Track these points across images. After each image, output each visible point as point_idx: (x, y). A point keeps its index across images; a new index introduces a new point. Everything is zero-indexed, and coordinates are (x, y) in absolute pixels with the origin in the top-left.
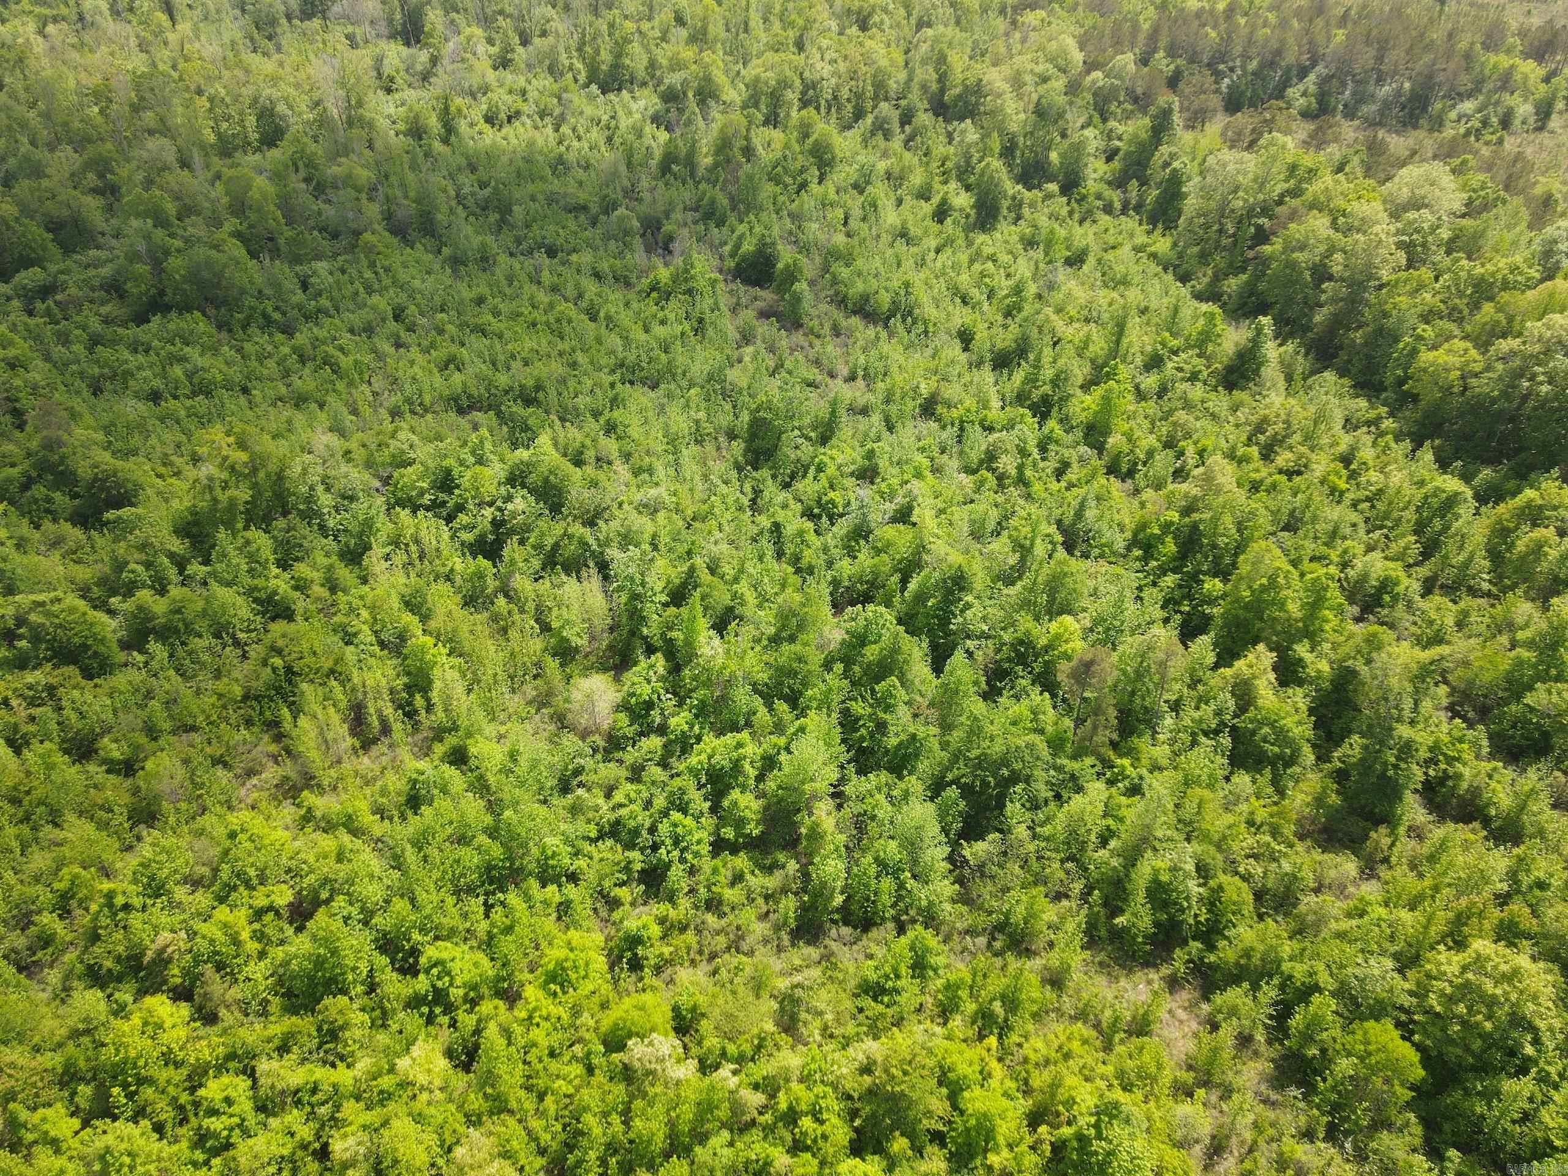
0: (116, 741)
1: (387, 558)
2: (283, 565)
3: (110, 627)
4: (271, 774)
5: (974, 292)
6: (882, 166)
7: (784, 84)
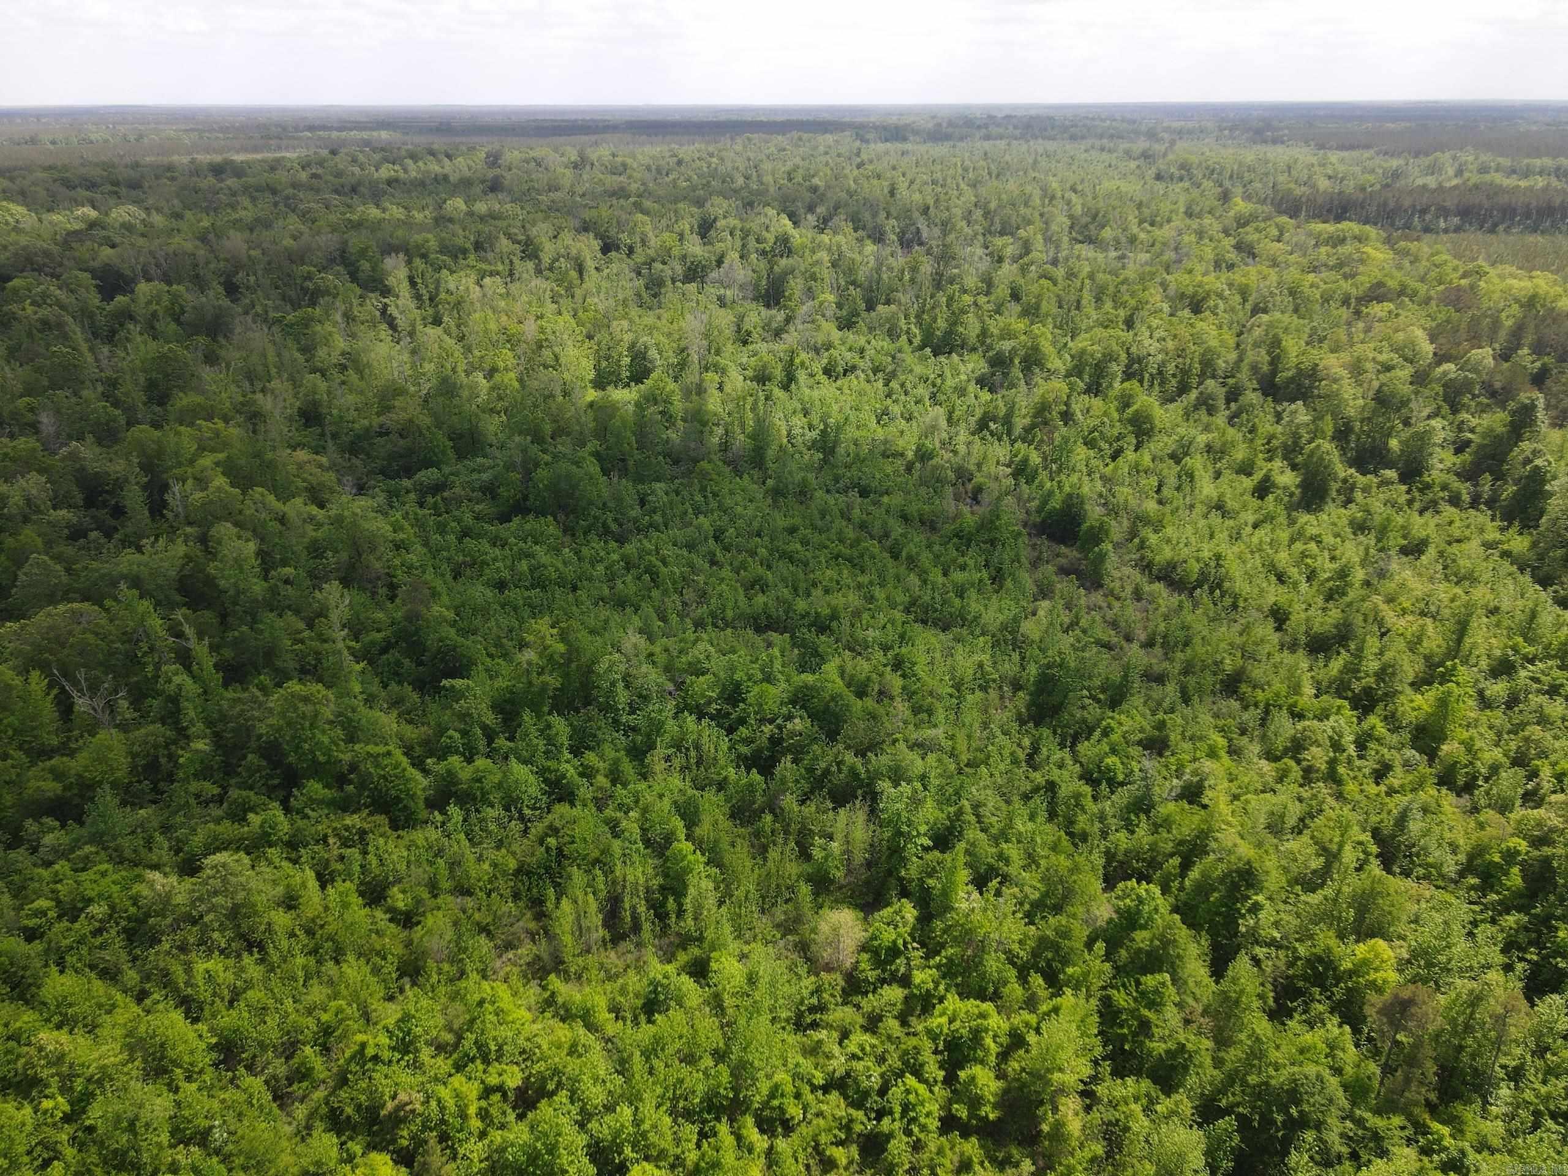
0: (404, 892)
1: (668, 759)
2: (576, 751)
3: (420, 783)
4: (526, 951)
5: (1293, 572)
6: (1202, 439)
7: (1110, 357)
